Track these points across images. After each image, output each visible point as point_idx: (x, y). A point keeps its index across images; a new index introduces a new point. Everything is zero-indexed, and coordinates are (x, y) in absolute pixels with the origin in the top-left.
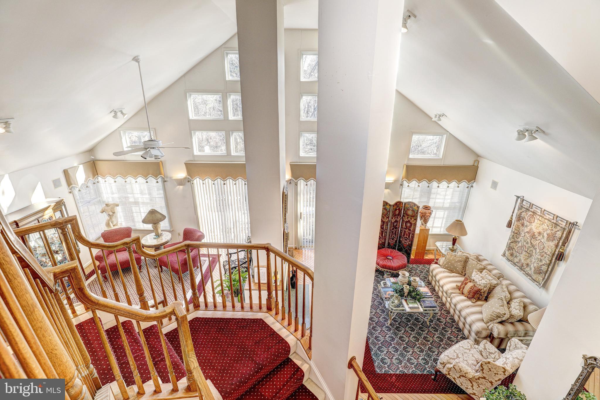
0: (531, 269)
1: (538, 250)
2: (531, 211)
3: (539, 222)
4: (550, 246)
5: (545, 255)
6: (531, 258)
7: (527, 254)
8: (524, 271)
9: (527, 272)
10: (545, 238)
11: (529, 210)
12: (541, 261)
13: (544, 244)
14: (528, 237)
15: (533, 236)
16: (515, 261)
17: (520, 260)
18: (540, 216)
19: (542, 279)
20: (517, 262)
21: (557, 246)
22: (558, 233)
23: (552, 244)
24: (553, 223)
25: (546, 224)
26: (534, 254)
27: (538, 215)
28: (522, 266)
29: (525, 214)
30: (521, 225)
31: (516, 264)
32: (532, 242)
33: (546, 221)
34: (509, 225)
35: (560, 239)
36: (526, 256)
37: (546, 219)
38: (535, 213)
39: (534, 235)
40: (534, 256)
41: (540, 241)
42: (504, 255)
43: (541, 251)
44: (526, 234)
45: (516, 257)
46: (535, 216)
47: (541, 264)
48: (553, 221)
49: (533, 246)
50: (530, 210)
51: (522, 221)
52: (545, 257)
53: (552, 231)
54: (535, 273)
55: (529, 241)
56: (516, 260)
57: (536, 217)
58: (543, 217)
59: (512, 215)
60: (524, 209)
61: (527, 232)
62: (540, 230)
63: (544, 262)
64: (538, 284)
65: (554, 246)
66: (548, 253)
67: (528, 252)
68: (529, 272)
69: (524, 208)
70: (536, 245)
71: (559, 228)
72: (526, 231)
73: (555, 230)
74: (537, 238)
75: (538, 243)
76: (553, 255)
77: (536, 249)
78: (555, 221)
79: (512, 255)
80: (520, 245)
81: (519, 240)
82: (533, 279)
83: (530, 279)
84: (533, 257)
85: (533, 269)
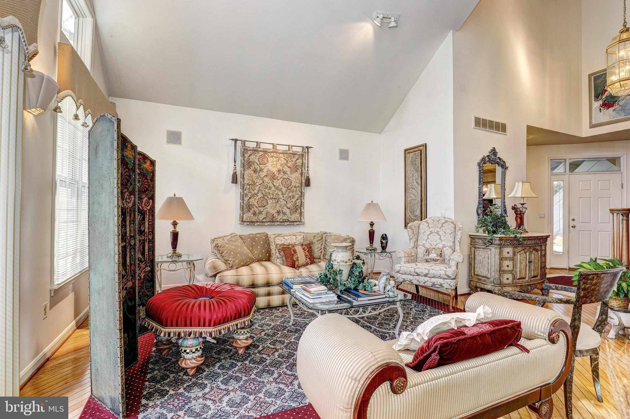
0: (284, 214)
1: (284, 189)
2: (261, 151)
3: (275, 159)
4: (295, 178)
5: (295, 189)
6: (279, 202)
7: (274, 201)
8: (278, 221)
9: (281, 220)
10: (288, 172)
11: (257, 151)
12: (293, 197)
13: (290, 178)
14: (269, 181)
15: (273, 177)
16: (261, 219)
17: (267, 213)
18: (273, 152)
19: (299, 215)
20: (264, 218)
21: (302, 174)
22: (298, 161)
23: (297, 174)
24: (290, 153)
25: (282, 159)
26: (281, 196)
27: (271, 152)
28: (273, 218)
29: (254, 156)
30: (252, 172)
31: (264, 220)
32: (275, 184)
33: (281, 155)
34: (235, 180)
35: (302, 166)
36: (273, 203)
37: (280, 153)
38: (266, 152)
39: (274, 175)
40: (282, 197)
41: (282, 179)
42: (242, 221)
43: (290, 187)
44: (265, 178)
45: (260, 213)
46: (266, 156)
47: (294, 200)
48: (289, 152)
49: (277, 188)
50: (259, 149)
51: (253, 167)
52: (296, 191)
53: (292, 162)
54: (291, 214)
55: (271, 185)
56: (261, 217)
57: (268, 155)
58: (277, 153)
59: (235, 165)
60: (249, 152)
61: (265, 176)
62: (279, 167)
63: (296, 196)
64: (298, 223)
65: (300, 175)
66: (297, 185)
67: (274, 197)
68: (284, 218)
69: (250, 150)
70: (279, 185)
71: (296, 157)
72: (262, 176)
73: (294, 160)
74: (278, 177)
75: (281, 183)
76: (301, 184)
77: (280, 190)
78: (291, 152)
79: (254, 214)
80: (260, 195)
81: (256, 191)
82: (292, 222)
83: (288, 225)
84: (281, 200)
85: (288, 211)
